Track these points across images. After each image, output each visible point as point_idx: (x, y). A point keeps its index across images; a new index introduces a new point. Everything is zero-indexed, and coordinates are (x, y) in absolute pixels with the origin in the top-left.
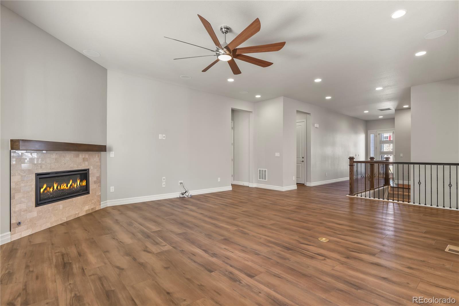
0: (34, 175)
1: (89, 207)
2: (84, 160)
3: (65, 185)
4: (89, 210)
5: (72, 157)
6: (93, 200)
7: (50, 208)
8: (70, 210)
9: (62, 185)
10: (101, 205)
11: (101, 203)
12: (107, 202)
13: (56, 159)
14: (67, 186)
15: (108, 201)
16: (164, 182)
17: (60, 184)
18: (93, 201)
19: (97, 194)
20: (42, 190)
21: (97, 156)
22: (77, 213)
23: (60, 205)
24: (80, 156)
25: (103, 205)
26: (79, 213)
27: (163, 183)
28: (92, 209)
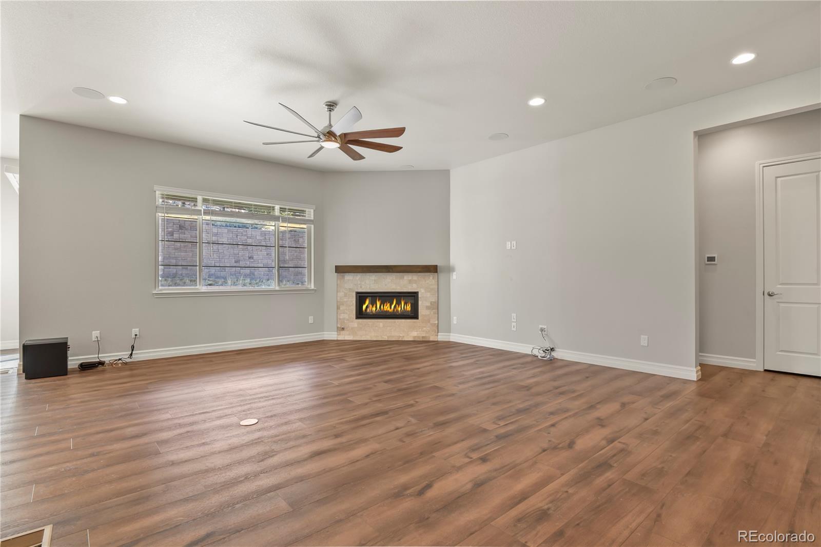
0: (355, 293)
1: (418, 334)
2: (410, 282)
3: (388, 305)
4: (419, 337)
5: (394, 278)
6: (425, 327)
7: (369, 323)
8: (392, 330)
9: (385, 305)
10: (439, 337)
11: (439, 334)
12: (449, 335)
13: (375, 280)
14: (391, 308)
15: (451, 334)
16: (514, 322)
17: (382, 303)
18: (424, 329)
19: (431, 322)
20: (364, 307)
21: (431, 278)
22: (401, 335)
23: (381, 323)
24: (405, 278)
25: (442, 337)
26: (404, 336)
27: (513, 324)
28: (423, 337)
